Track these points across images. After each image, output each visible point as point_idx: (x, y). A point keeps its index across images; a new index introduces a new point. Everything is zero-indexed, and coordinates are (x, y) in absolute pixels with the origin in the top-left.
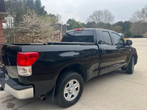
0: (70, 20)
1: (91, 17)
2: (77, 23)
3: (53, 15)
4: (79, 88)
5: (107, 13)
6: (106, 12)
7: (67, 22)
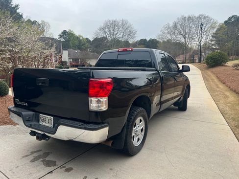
0: (64, 32)
1: (101, 29)
2: (78, 38)
3: (34, 23)
4: (144, 129)
5: (125, 26)
6: (124, 23)
7: (60, 35)
